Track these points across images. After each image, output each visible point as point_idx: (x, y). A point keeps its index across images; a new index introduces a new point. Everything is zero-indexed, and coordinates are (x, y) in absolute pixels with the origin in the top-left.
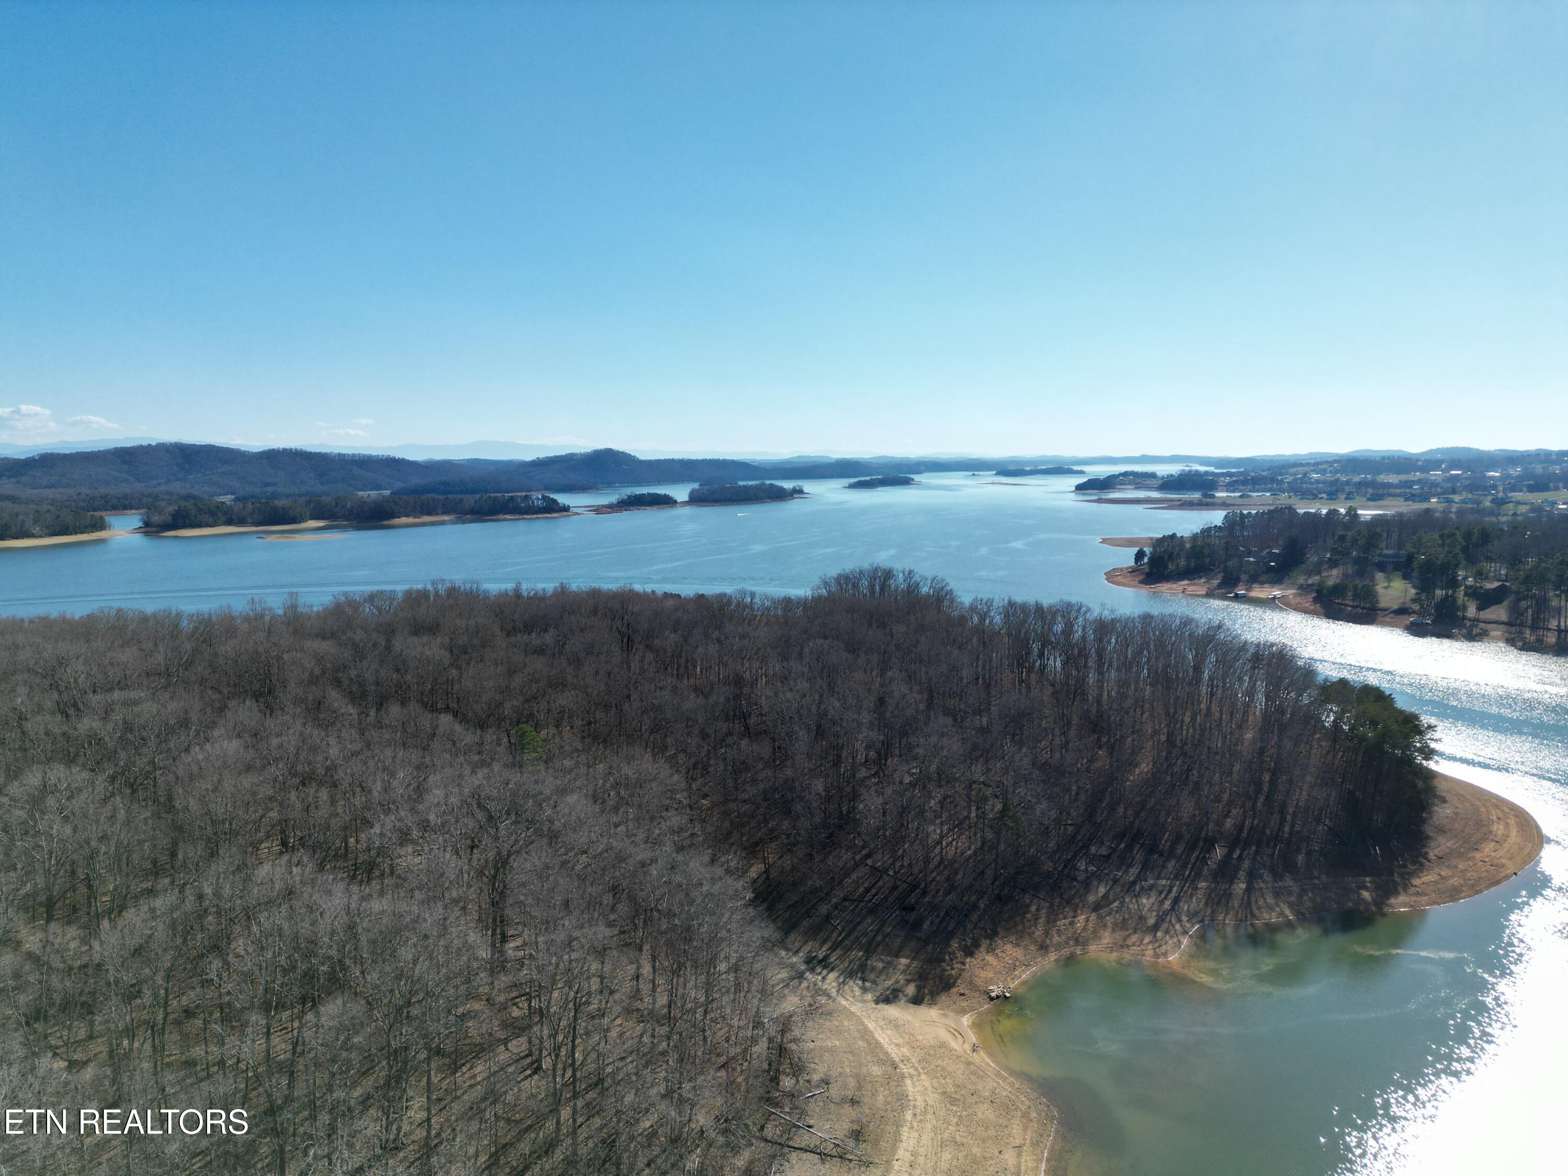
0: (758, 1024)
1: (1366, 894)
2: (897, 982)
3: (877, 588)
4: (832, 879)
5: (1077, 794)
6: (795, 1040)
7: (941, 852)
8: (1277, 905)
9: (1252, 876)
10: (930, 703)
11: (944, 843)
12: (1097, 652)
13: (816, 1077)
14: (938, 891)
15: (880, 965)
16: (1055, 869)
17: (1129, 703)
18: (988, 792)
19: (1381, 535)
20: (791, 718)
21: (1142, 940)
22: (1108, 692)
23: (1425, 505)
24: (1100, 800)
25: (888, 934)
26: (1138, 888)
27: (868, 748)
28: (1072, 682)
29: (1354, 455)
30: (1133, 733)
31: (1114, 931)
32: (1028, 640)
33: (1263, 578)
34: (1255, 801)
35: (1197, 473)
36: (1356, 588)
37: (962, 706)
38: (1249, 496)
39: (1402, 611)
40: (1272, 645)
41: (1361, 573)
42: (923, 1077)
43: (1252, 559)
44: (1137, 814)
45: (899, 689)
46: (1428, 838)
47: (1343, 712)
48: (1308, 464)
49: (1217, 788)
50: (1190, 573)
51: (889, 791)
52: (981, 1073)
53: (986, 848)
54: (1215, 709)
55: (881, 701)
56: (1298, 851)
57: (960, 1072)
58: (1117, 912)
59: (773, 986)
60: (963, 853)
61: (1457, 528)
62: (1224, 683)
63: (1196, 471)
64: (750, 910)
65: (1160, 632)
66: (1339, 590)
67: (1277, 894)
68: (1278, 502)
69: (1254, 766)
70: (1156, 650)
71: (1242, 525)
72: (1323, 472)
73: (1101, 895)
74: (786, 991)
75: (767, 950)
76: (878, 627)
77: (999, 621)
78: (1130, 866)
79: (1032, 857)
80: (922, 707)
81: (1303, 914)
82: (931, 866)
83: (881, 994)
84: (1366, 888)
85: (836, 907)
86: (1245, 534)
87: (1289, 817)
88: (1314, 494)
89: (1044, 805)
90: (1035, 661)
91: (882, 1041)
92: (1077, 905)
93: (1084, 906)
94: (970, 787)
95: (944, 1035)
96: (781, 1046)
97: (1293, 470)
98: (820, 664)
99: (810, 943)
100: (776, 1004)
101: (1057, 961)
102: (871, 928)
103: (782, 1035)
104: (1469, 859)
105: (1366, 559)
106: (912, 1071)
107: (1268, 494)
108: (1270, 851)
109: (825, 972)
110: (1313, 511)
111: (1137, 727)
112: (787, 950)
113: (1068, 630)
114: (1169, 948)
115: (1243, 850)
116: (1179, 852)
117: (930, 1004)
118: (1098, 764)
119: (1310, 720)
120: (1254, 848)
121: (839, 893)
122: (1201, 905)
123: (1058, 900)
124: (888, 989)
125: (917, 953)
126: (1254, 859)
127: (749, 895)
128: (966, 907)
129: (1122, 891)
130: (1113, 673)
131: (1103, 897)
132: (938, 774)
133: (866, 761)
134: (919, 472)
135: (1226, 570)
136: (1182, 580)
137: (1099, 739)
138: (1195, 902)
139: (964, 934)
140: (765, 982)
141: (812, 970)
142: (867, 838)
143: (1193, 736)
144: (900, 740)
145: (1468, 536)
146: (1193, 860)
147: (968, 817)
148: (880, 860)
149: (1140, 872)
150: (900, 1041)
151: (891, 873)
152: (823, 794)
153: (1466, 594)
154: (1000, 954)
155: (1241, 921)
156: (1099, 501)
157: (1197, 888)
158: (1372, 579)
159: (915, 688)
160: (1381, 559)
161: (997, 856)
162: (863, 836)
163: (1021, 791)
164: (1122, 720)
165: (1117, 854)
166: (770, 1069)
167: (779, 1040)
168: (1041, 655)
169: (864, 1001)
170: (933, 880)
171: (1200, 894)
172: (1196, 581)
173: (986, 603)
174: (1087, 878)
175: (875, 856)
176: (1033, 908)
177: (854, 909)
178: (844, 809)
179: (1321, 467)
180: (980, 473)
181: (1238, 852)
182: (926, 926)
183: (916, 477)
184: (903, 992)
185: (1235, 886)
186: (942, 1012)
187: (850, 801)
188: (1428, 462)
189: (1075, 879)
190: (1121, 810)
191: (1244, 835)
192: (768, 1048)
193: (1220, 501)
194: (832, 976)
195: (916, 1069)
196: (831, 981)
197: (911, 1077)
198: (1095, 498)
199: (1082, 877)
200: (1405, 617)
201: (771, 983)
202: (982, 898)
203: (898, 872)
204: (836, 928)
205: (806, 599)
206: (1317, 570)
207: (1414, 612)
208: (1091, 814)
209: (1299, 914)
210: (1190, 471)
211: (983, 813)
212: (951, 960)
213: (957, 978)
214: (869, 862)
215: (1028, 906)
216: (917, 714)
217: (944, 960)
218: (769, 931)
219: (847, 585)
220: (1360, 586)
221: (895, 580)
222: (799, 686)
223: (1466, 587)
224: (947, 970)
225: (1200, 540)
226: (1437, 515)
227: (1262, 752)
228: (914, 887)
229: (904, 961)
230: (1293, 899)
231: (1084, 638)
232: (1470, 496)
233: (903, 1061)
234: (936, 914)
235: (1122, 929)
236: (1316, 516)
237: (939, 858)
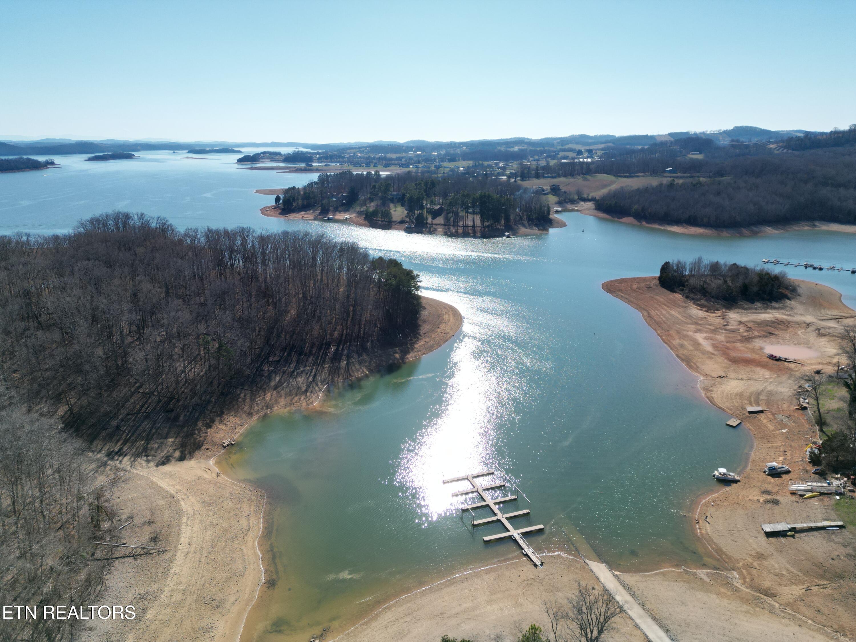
0: (80, 498)
1: (397, 356)
2: (168, 452)
3: (121, 225)
4: (118, 405)
5: (259, 332)
6: (107, 501)
7: (186, 376)
8: (361, 368)
9: (348, 357)
10: (167, 293)
11: (187, 371)
12: (262, 254)
13: (124, 517)
14: (186, 398)
15: (156, 445)
16: (252, 373)
17: (282, 280)
18: (210, 338)
19: (390, 185)
20: (72, 313)
21: (300, 399)
22: (270, 275)
23: (407, 170)
24: (272, 333)
25: (159, 427)
26: (295, 373)
27: (130, 324)
28: (250, 272)
29: (377, 143)
30: (285, 295)
31: (285, 398)
32: (222, 251)
33: (340, 209)
34: (347, 321)
35: (302, 153)
36: (382, 211)
37: (188, 292)
38: (329, 165)
39: (402, 222)
40: (348, 243)
41: (384, 204)
42: (191, 497)
43: (334, 199)
44: (291, 337)
45: (146, 286)
46: (420, 326)
47: (382, 272)
48: (355, 148)
49: (329, 318)
50: (305, 208)
51: (148, 347)
52: (223, 486)
53: (212, 369)
54: (324, 278)
55: (135, 295)
56: (368, 341)
57: (212, 488)
58: (286, 388)
59: (87, 474)
60: (198, 374)
61: (422, 180)
62: (328, 265)
63: (302, 151)
64: (63, 434)
65: (293, 241)
66: (375, 213)
67: (360, 363)
68: (343, 168)
69: (345, 304)
70: (292, 251)
71: (328, 181)
72: (362, 152)
73: (277, 381)
74: (97, 475)
75: (79, 455)
76: (125, 250)
77: (203, 241)
78: (290, 363)
79: (238, 369)
80: (162, 295)
81: (372, 370)
82: (181, 385)
83: (159, 461)
84: (397, 353)
85: (122, 420)
86: (330, 185)
87: (362, 326)
88: (359, 164)
89: (242, 340)
90: (227, 262)
91: (163, 486)
92: (265, 389)
93: (269, 388)
94: (198, 337)
95: (200, 473)
96: (98, 507)
97: (349, 151)
98: (88, 277)
99: (108, 444)
100: (91, 484)
101: (258, 419)
102: (147, 427)
103: (98, 500)
104: (436, 332)
105: (385, 197)
106: (183, 496)
107: (338, 164)
108: (355, 344)
109: (121, 458)
110: (360, 173)
111: (287, 292)
112: (93, 451)
113: (244, 243)
114: (313, 400)
115: (343, 346)
116: (314, 352)
117: (190, 459)
118: (269, 314)
119: (368, 278)
120: (348, 344)
121: (123, 412)
122: (327, 376)
123: (255, 388)
124: (163, 457)
125: (178, 434)
126: (349, 349)
127: (61, 426)
128: (204, 402)
129: (288, 377)
130: (271, 265)
131: (278, 382)
132: (178, 333)
133: (130, 333)
134: (138, 150)
135: (322, 205)
136: (301, 211)
137: (268, 301)
138: (324, 375)
139: (205, 417)
140: (81, 473)
141: (112, 459)
142: (137, 377)
143: (315, 293)
144: (151, 317)
145: (426, 184)
146: (321, 355)
147: (199, 354)
148: (147, 388)
149: (296, 366)
150: (175, 483)
151: (156, 394)
152: (103, 356)
153: (427, 212)
154: (226, 423)
155: (345, 379)
156: (252, 168)
157: (324, 368)
158: (389, 207)
159: (156, 285)
160: (392, 197)
161: (219, 372)
162: (134, 377)
163: (228, 335)
164: (279, 289)
165: (283, 359)
166: (93, 521)
167: (96, 503)
168: (231, 258)
169: (149, 467)
170: (183, 392)
171: (326, 370)
172: (308, 212)
173: (194, 231)
174: (269, 374)
175: (144, 386)
176: (242, 395)
177: (135, 419)
178: (120, 363)
179: (362, 149)
180: (178, 151)
181: (341, 347)
182: (181, 418)
183: (136, 154)
184: (172, 456)
185: (341, 363)
186: (197, 461)
187: (122, 358)
188: (407, 147)
189: (263, 376)
190: (283, 336)
191: (343, 338)
192: (90, 510)
193: (315, 168)
194: (126, 459)
195: (186, 495)
196: (126, 461)
197: (183, 499)
198: (249, 167)
199: (266, 374)
200: (404, 224)
201: (85, 473)
202: (213, 396)
203: (160, 392)
204: (124, 432)
205: (70, 237)
206: (364, 204)
207: (407, 222)
208: (268, 341)
209: (371, 371)
210: (299, 151)
211: (208, 350)
212: (199, 432)
213: (204, 441)
214: (141, 390)
215: (240, 394)
216: (160, 300)
217: (195, 434)
218: (79, 443)
219: (99, 224)
220: (384, 211)
221: (132, 220)
222: (75, 292)
223: (427, 208)
224: (197, 439)
225: (307, 189)
226: (413, 174)
227: (348, 296)
228: (171, 398)
229: (170, 440)
230: (367, 364)
231: (253, 247)
232: (426, 164)
233: (177, 493)
234: (187, 410)
235: (289, 395)
236: (362, 175)
237: (184, 380)
